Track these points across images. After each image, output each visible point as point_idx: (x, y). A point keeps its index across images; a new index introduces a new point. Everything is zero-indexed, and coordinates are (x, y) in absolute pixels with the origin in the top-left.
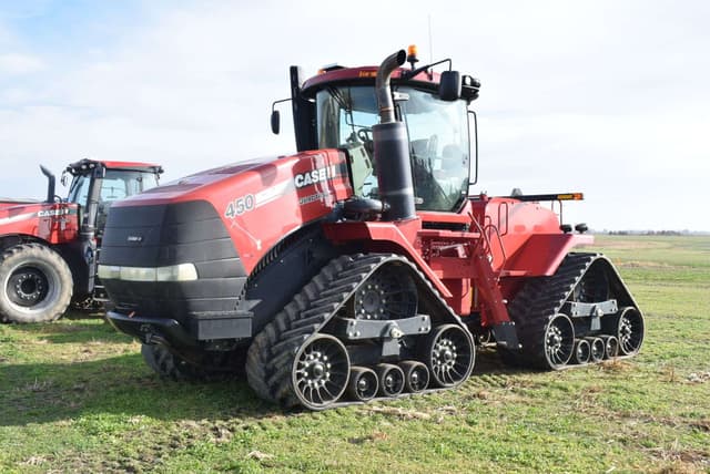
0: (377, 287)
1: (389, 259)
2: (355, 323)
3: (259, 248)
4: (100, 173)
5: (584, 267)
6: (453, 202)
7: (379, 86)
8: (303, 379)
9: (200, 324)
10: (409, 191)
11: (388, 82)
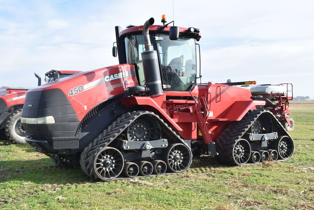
0: (142, 126)
1: (144, 113)
2: (127, 142)
3: (86, 109)
4: (57, 76)
5: (256, 117)
6: (187, 87)
7: (144, 35)
8: (101, 167)
9: (54, 142)
10: (159, 82)
11: (148, 32)
